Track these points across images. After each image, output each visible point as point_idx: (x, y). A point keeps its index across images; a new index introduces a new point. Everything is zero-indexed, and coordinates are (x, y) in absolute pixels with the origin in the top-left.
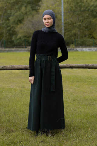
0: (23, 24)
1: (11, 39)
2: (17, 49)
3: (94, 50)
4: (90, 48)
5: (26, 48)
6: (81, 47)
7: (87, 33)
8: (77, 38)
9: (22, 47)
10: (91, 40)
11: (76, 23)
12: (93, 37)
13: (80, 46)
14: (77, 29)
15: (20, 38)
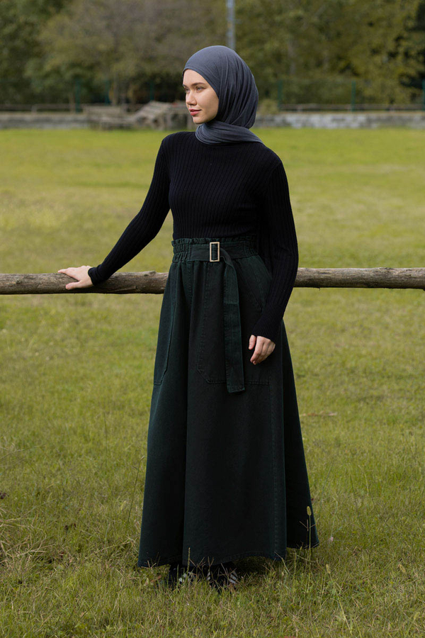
0: (71, 15)
1: (20, 71)
2: (44, 115)
3: (355, 125)
4: (339, 115)
5: (80, 111)
6: (305, 110)
7: (326, 53)
8: (287, 72)
9: (64, 106)
10: (340, 79)
11: (280, 12)
12: (349, 70)
13: (300, 107)
14: (288, 36)
15: (57, 71)
